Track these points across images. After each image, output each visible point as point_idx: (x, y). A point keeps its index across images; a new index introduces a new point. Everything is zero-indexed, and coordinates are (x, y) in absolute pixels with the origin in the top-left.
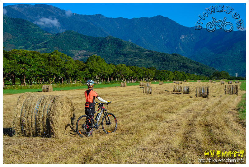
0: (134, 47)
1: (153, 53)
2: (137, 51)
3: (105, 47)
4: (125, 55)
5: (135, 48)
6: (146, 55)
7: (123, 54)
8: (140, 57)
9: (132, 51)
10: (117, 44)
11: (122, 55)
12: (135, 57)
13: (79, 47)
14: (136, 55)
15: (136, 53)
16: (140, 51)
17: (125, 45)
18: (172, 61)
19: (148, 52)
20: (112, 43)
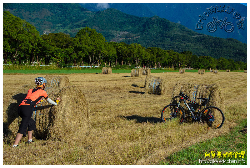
0: (183, 29)
1: (203, 38)
2: (185, 33)
3: (149, 28)
4: (172, 39)
5: (184, 31)
6: (195, 38)
7: (169, 37)
8: (189, 41)
9: (180, 34)
10: (163, 25)
11: (167, 38)
12: (182, 41)
13: (120, 28)
14: (184, 39)
15: (184, 36)
16: (189, 34)
17: (172, 27)
18: (227, 47)
19: (198, 36)
20: (157, 24)
